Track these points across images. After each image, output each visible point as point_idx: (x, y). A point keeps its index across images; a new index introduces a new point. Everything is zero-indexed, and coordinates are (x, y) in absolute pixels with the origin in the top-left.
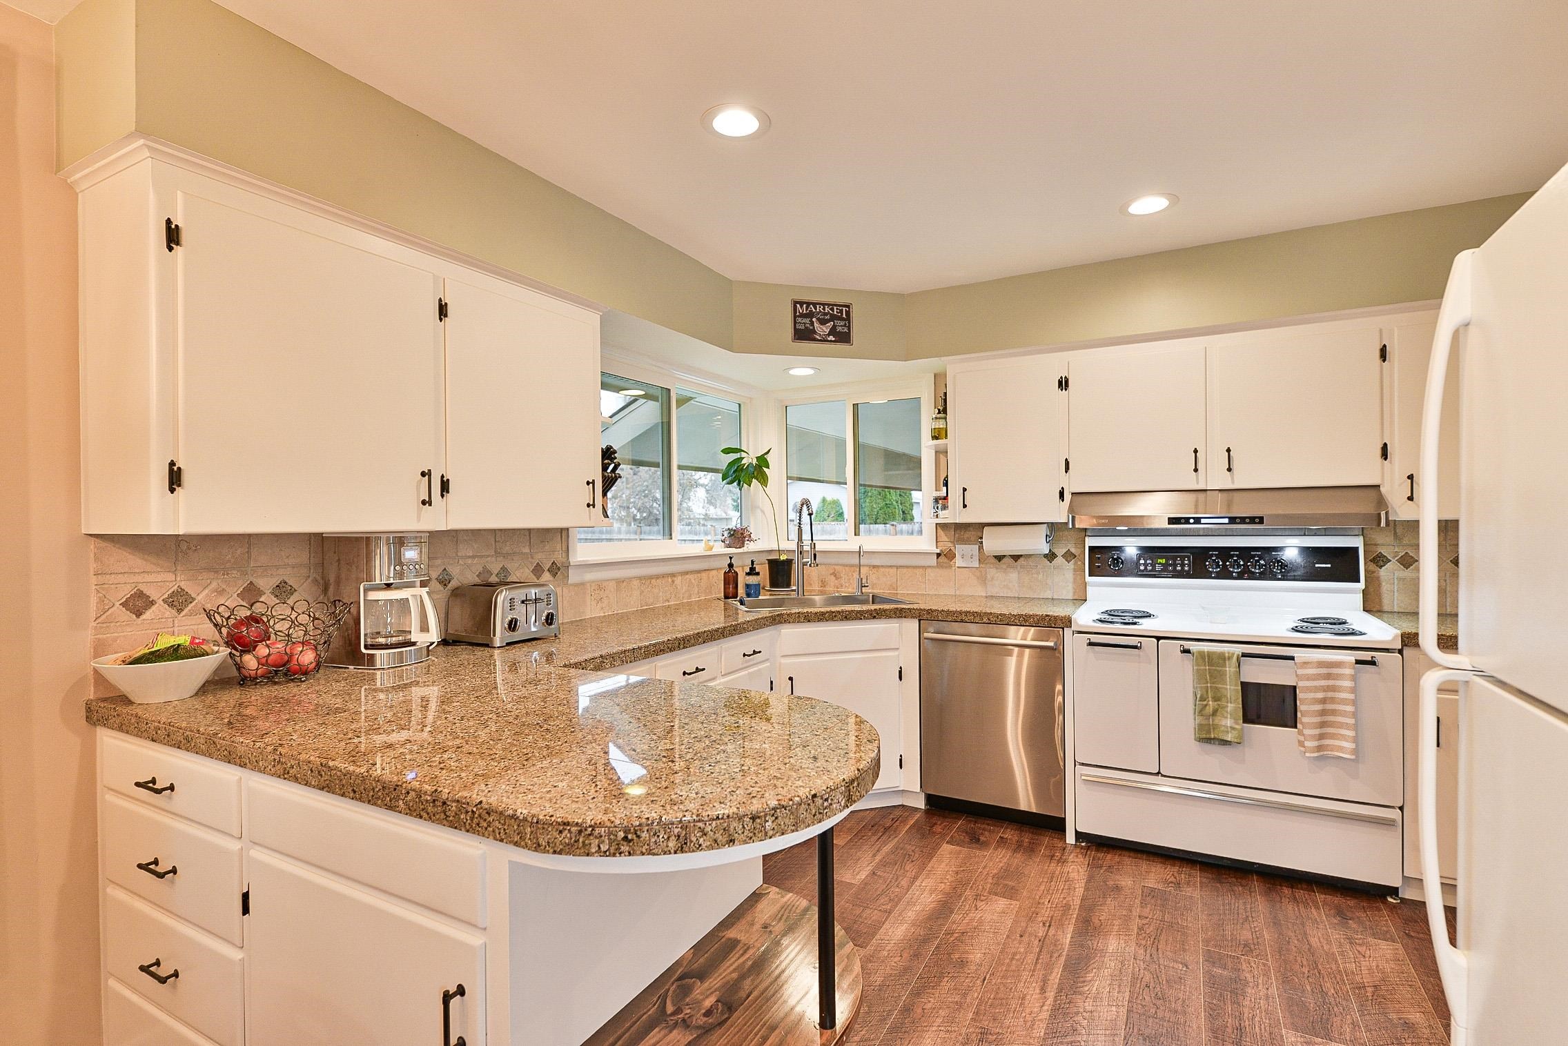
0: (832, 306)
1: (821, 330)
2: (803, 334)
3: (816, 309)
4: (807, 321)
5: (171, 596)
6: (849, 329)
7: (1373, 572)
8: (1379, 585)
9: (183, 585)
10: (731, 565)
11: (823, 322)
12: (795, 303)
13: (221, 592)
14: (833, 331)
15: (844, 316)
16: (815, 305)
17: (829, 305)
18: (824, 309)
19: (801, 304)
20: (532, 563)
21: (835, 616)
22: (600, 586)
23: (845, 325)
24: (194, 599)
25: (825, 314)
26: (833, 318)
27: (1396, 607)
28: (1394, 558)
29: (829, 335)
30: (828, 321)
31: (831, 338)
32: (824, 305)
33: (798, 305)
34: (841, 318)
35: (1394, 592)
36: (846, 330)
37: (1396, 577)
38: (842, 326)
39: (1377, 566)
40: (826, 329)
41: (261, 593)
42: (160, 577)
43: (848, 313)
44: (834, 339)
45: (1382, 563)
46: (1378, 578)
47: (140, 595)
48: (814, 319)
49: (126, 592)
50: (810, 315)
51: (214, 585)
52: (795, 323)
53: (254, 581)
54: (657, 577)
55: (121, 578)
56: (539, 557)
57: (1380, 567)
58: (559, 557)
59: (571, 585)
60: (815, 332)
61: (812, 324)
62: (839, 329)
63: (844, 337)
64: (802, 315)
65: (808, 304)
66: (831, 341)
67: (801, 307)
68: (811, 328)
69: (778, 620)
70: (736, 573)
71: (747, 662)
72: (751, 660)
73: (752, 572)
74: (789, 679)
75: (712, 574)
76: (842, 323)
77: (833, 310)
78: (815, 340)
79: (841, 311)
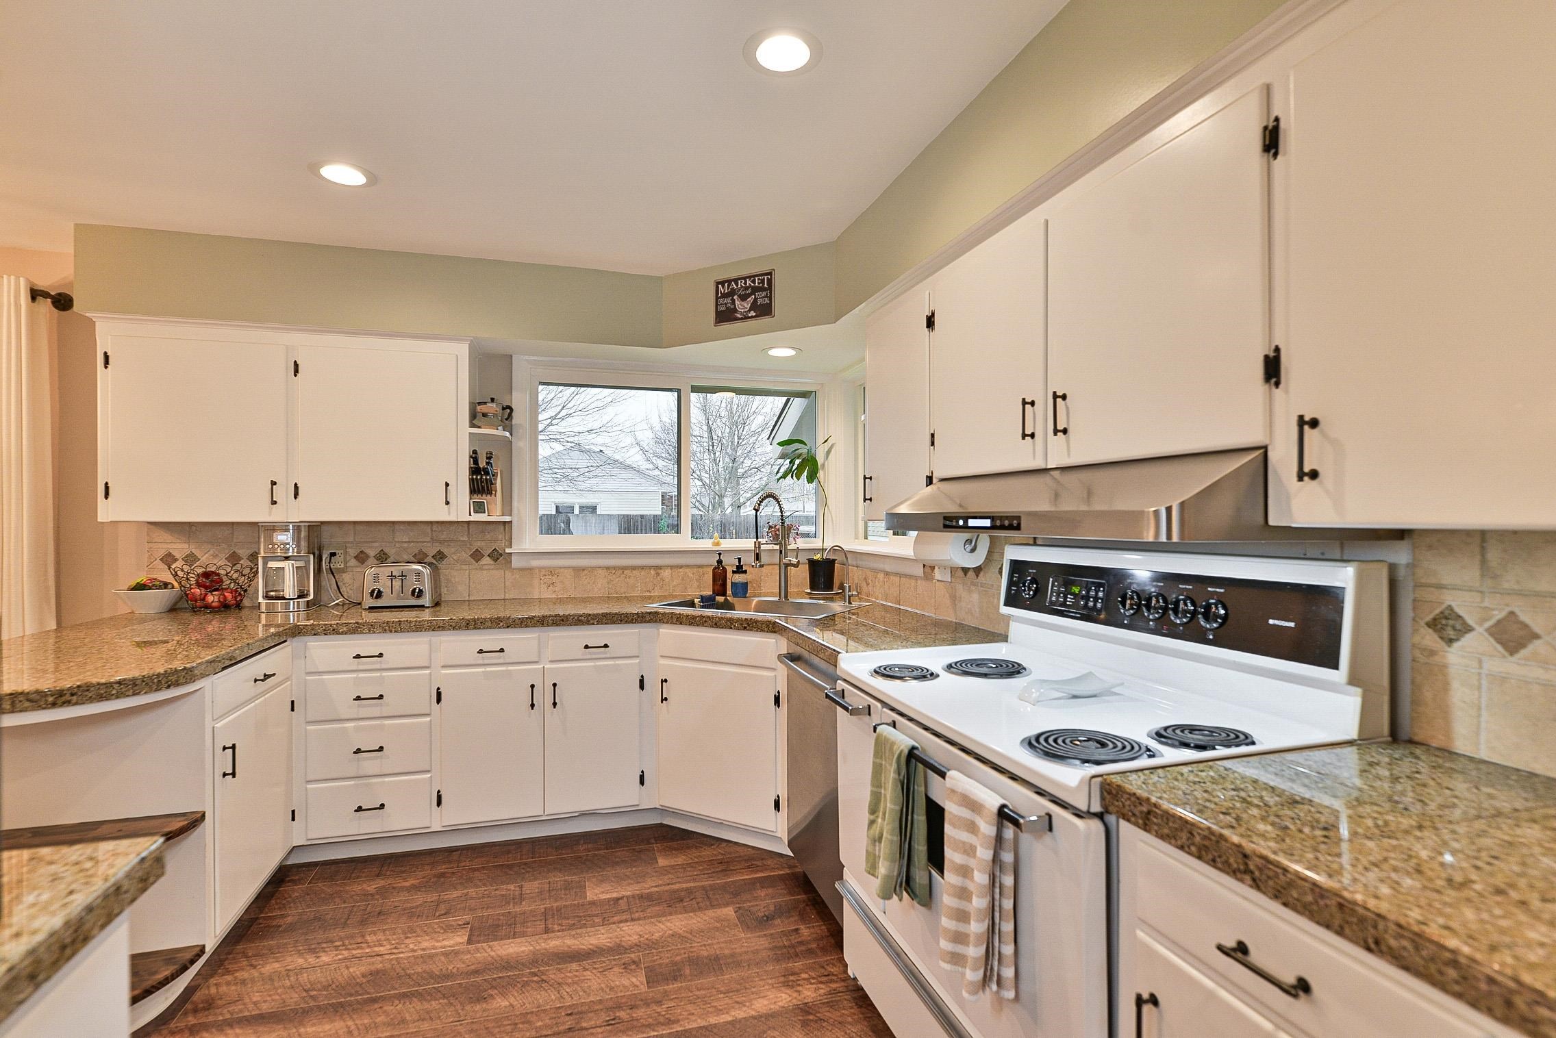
0: (752, 277)
1: (742, 306)
2: (725, 316)
4: (728, 300)
5: (186, 557)
6: (771, 300)
7: (1433, 653)
8: (1446, 687)
9: (193, 551)
10: (720, 562)
11: (743, 298)
13: (215, 556)
14: (754, 306)
15: (766, 286)
16: (736, 281)
17: (750, 277)
18: (745, 283)
19: (723, 283)
20: (470, 550)
21: (706, 621)
22: (551, 571)
23: (766, 296)
24: (199, 559)
25: (747, 288)
26: (755, 290)
27: (1483, 747)
28: (1482, 621)
29: (750, 311)
31: (752, 313)
32: (745, 278)
33: (720, 286)
35: (1479, 708)
37: (1484, 671)
38: (763, 297)
39: (1442, 638)
41: (240, 558)
42: (180, 546)
43: (770, 281)
44: (754, 314)
45: (1451, 633)
46: (1444, 667)
47: (169, 555)
48: (735, 297)
49: (162, 553)
50: (732, 293)
51: (211, 552)
52: (717, 305)
53: (236, 550)
55: (160, 545)
56: (478, 545)
57: (1450, 641)
58: (499, 545)
59: (514, 569)
61: (733, 301)
62: (760, 302)
63: (764, 310)
65: (729, 282)
66: (752, 317)
67: (723, 287)
68: (732, 307)
69: (648, 617)
70: (725, 570)
71: (590, 653)
72: (595, 653)
73: (740, 569)
74: (662, 681)
75: (700, 570)
76: (763, 294)
77: (754, 282)
78: (737, 319)
79: (763, 281)
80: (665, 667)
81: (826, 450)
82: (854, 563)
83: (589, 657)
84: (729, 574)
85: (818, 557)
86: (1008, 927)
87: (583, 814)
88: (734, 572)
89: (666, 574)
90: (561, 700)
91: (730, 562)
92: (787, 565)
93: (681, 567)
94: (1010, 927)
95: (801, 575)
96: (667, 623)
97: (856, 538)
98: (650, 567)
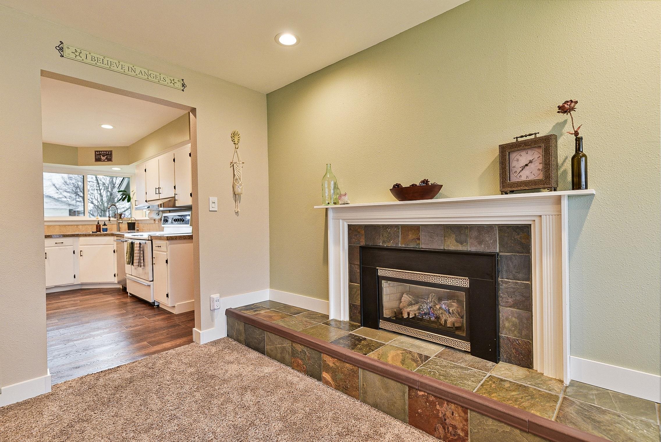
0: (106, 151)
1: (103, 158)
2: (98, 160)
3: (101, 152)
4: (99, 156)
10: (98, 223)
11: (104, 156)
12: (95, 152)
16: (101, 151)
25: (104, 154)
26: (107, 155)
29: (105, 159)
30: (105, 156)
31: (106, 160)
32: (104, 151)
33: (96, 152)
34: (109, 155)
36: (110, 158)
40: (105, 158)
43: (111, 153)
48: (101, 156)
50: (100, 154)
52: (95, 157)
54: (69, 225)
60: (101, 159)
61: (100, 157)
62: (108, 158)
63: (110, 160)
64: (97, 155)
65: (99, 151)
66: (106, 161)
67: (97, 153)
69: (76, 235)
70: (100, 225)
71: (57, 245)
72: (60, 245)
73: (105, 225)
74: (81, 251)
75: (92, 226)
76: (109, 156)
77: (106, 152)
78: (101, 161)
79: (109, 153)
80: (81, 248)
81: (133, 193)
82: (141, 223)
83: (57, 246)
84: (101, 226)
85: (130, 221)
86: (142, 258)
87: (56, 287)
88: (103, 225)
89: (80, 227)
90: (48, 257)
91: (101, 223)
92: (119, 223)
93: (86, 225)
94: (143, 258)
95: (124, 226)
96: (82, 236)
97: (143, 217)
98: (75, 225)
